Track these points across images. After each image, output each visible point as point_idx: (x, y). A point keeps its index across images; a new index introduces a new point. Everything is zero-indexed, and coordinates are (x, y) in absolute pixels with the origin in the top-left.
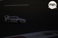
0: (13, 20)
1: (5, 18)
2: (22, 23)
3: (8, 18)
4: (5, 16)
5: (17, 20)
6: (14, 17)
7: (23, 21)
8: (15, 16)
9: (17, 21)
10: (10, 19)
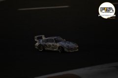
0: (50, 46)
1: (36, 40)
2: (69, 52)
3: (41, 41)
4: (36, 37)
5: (58, 45)
6: (53, 38)
7: (72, 48)
8: (56, 37)
9: (59, 48)
10: (44, 43)
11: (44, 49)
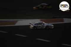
11: (37, 28)
